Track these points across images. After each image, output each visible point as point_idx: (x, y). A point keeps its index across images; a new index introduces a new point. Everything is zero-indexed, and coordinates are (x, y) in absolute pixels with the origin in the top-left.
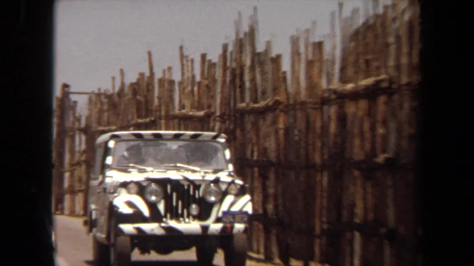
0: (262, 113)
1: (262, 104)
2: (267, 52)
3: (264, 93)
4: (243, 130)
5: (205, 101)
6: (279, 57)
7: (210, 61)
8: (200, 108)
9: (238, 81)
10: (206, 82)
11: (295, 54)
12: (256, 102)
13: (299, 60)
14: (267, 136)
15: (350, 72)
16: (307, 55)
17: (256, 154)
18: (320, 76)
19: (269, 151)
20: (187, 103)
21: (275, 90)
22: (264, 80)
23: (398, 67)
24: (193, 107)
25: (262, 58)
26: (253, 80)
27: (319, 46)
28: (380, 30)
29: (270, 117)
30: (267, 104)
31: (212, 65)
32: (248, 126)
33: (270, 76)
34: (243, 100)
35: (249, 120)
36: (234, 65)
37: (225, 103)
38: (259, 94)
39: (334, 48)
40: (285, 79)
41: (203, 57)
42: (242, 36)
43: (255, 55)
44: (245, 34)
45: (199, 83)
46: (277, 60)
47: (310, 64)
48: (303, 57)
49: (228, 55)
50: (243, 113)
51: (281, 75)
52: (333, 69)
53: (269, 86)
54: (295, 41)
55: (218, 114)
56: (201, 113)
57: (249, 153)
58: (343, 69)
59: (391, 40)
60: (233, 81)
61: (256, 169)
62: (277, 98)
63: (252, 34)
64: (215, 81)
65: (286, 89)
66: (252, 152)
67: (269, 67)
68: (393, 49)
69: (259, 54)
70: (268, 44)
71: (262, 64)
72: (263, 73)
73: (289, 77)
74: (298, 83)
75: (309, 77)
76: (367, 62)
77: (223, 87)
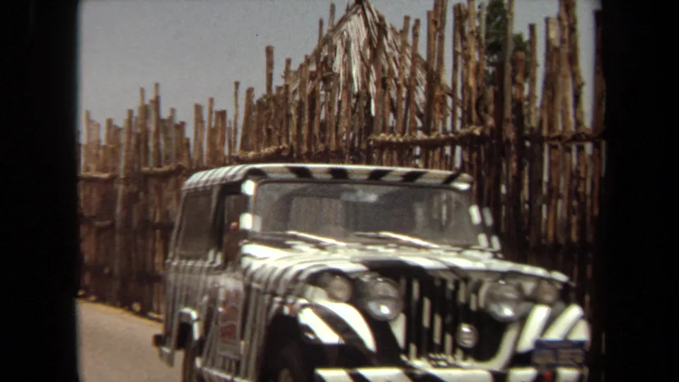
0: (165, 176)
1: (165, 168)
2: (171, 118)
3: (167, 157)
4: (147, 193)
5: (110, 165)
6: (183, 124)
7: (115, 126)
8: (104, 170)
9: (142, 146)
10: (111, 146)
11: (199, 120)
12: (159, 166)
13: (203, 127)
14: (169, 199)
15: (252, 140)
16: (210, 124)
17: (158, 215)
18: (223, 144)
19: (171, 213)
20: (93, 166)
21: (179, 156)
22: (168, 145)
23: (298, 137)
24: (98, 170)
25: (166, 124)
26: (157, 145)
27: (222, 114)
28: (281, 102)
29: (172, 181)
30: (171, 168)
31: (118, 130)
32: (152, 190)
33: (174, 142)
34: (146, 164)
35: (152, 183)
36: (139, 130)
37: (129, 166)
38: (163, 159)
39: (236, 116)
40: (188, 145)
41: (110, 122)
42: (147, 102)
43: (159, 121)
44: (151, 101)
45: (105, 147)
46: (181, 127)
47: (213, 132)
48: (206, 125)
49: (134, 120)
50: (147, 176)
51: (185, 141)
52: (235, 138)
53: (173, 151)
54: (198, 109)
55: (122, 176)
56: (105, 176)
57: (151, 215)
58: (244, 138)
59: (293, 111)
60: (138, 145)
61: (158, 232)
62: (181, 163)
63: (156, 102)
64: (119, 145)
65: (189, 155)
66: (155, 213)
67: (173, 134)
68: (294, 119)
69: (163, 121)
70: (173, 111)
71: (166, 131)
72: (167, 139)
73: (192, 142)
74: (201, 150)
75: (212, 144)
76: (269, 131)
77: (128, 150)
